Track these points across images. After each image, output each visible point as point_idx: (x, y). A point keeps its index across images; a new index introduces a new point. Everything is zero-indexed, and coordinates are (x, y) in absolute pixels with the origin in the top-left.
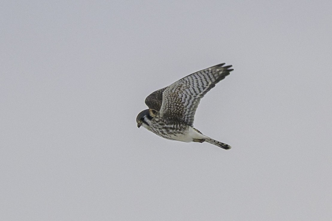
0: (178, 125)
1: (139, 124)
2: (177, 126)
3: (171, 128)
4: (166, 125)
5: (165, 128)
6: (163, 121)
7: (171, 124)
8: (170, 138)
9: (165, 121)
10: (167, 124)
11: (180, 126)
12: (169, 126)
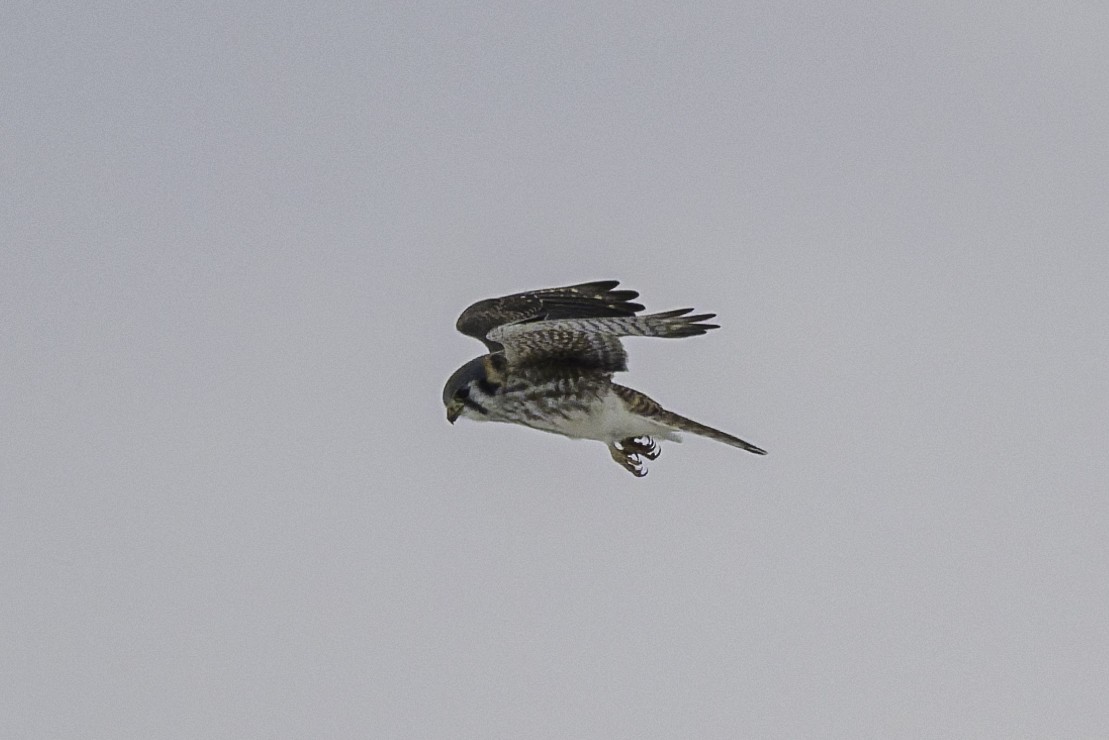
0: (571, 380)
1: (451, 409)
2: (566, 383)
3: (550, 394)
4: (532, 389)
5: (533, 397)
6: (524, 376)
7: (548, 379)
8: (552, 427)
9: (528, 374)
10: (537, 384)
11: (576, 380)
12: (541, 388)
